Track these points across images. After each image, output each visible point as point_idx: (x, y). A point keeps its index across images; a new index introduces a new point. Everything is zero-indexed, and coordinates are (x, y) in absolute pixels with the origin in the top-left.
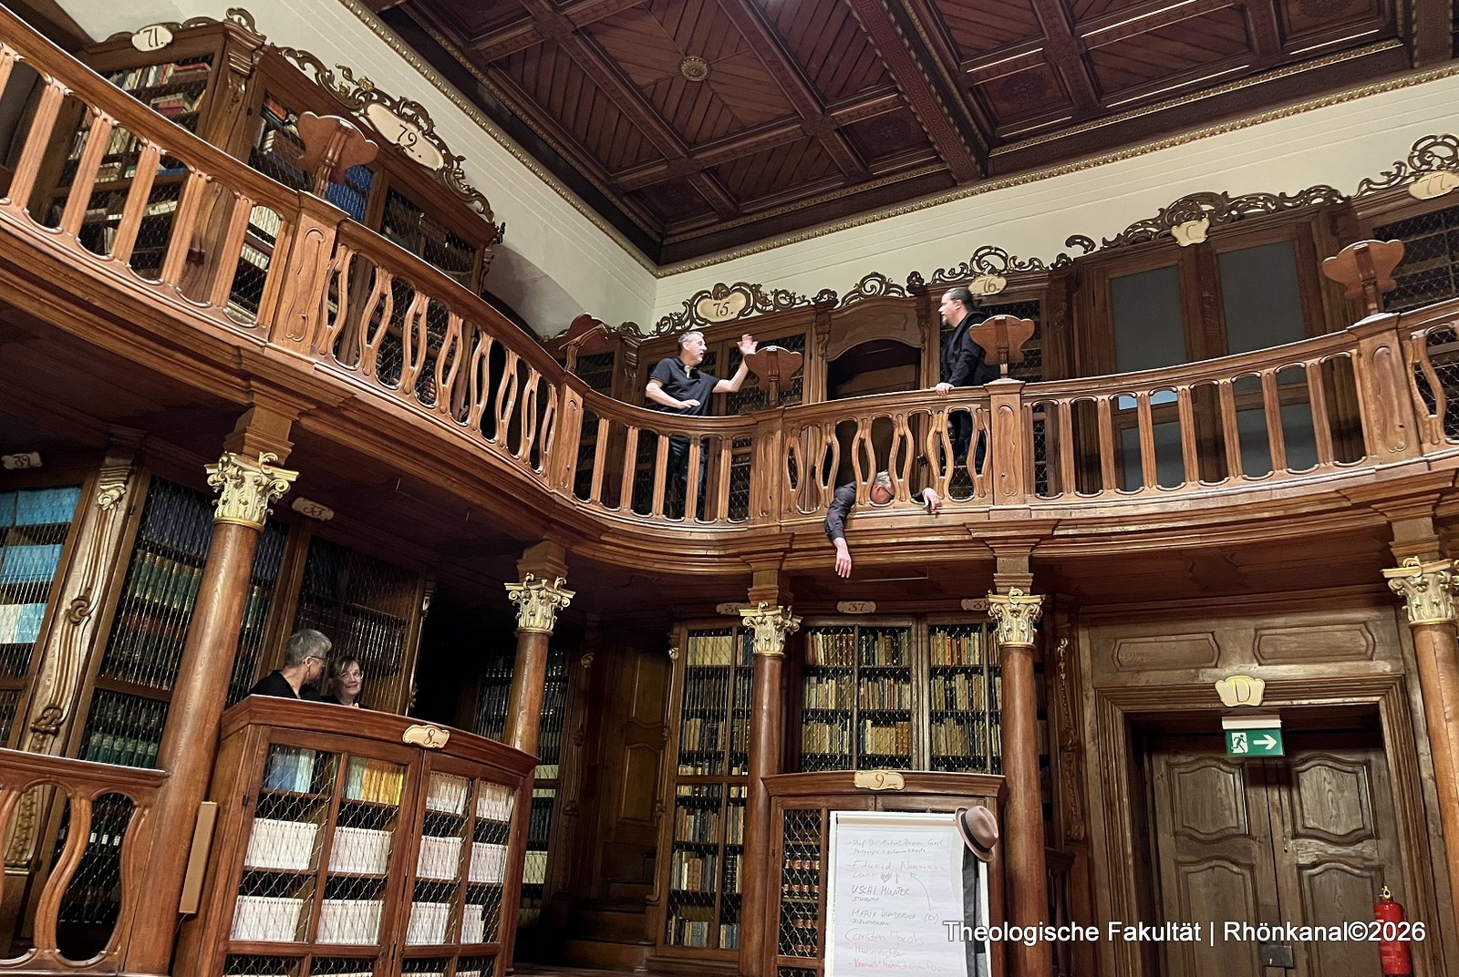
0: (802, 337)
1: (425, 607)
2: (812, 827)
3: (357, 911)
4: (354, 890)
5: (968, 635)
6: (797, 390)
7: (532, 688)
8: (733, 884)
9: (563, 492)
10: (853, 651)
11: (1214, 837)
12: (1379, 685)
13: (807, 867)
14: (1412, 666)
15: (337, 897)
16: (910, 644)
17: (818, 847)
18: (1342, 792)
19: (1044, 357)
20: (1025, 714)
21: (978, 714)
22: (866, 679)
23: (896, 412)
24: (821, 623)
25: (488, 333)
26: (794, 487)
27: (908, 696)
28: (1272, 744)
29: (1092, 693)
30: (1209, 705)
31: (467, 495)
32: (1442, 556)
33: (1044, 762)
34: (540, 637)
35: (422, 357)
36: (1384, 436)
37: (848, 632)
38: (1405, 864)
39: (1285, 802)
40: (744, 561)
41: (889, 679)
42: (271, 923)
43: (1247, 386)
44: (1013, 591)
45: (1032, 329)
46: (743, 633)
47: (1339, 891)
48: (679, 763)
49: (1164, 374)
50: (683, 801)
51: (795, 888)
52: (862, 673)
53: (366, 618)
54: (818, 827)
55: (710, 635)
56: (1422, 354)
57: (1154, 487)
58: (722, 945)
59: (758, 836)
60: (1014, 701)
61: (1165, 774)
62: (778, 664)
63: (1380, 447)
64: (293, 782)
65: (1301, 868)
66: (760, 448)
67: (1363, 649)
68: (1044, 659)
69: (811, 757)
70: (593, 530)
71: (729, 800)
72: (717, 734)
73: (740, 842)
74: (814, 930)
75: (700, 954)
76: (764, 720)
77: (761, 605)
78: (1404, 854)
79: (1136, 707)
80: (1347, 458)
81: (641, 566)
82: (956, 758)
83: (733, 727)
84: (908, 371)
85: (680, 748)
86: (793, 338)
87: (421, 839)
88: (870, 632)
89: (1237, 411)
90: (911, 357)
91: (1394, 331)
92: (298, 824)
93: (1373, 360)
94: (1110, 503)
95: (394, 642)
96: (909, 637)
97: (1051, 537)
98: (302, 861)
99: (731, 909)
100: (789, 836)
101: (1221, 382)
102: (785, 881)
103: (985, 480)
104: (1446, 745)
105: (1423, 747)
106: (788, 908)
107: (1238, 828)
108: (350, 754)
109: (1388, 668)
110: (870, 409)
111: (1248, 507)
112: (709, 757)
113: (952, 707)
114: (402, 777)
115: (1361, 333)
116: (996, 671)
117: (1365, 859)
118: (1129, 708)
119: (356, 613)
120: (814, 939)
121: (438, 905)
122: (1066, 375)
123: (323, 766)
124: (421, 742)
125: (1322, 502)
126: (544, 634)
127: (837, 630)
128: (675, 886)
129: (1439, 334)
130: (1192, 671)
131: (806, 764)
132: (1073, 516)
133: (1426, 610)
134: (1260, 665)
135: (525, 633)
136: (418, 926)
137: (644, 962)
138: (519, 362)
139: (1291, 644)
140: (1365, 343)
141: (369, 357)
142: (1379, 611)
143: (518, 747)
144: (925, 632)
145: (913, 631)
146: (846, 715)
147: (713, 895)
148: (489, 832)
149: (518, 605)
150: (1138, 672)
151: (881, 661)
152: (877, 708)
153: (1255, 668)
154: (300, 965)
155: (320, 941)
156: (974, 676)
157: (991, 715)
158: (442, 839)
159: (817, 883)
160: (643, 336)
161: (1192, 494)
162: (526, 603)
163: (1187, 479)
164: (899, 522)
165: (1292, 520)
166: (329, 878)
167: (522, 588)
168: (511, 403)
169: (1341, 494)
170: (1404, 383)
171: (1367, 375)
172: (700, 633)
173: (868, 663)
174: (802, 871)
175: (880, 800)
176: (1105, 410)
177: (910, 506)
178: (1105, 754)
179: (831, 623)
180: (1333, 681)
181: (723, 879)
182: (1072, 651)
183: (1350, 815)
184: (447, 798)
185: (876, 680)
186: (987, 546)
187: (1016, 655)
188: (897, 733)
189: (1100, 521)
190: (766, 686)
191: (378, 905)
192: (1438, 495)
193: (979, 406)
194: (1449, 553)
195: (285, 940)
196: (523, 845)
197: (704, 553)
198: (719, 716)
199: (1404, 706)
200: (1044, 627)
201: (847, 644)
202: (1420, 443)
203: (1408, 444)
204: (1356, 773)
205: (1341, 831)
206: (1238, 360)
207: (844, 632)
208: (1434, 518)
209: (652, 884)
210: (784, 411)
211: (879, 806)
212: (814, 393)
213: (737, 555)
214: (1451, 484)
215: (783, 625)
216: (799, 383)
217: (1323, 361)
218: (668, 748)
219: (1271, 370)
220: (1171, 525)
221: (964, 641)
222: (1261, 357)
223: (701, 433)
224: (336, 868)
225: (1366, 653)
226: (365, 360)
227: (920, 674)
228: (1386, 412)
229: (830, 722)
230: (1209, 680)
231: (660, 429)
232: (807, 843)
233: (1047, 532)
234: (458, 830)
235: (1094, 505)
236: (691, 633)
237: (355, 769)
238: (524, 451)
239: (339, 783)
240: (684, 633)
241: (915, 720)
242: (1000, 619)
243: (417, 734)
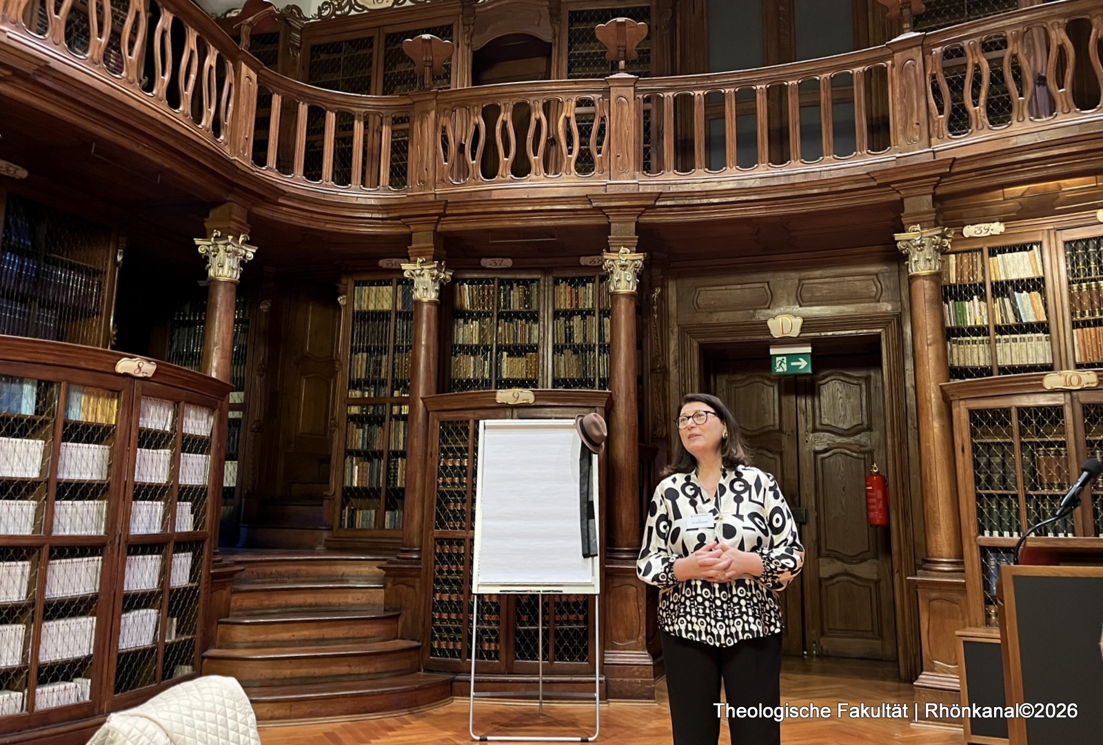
0: (450, 27)
1: (119, 258)
2: (462, 434)
3: (85, 509)
4: (81, 492)
5: (584, 285)
6: (447, 76)
7: (224, 328)
8: (395, 480)
9: (243, 158)
10: (493, 298)
11: (757, 433)
12: (884, 320)
13: (457, 464)
14: (906, 305)
15: (67, 499)
16: (538, 293)
17: (467, 449)
18: (849, 398)
19: (653, 55)
20: (628, 344)
21: (590, 346)
22: (503, 320)
23: (533, 99)
24: (468, 276)
25: (168, 9)
26: (446, 161)
27: (536, 333)
28: (803, 364)
29: (676, 330)
30: (762, 337)
31: (157, 159)
32: (936, 224)
33: (640, 381)
34: (228, 285)
35: (107, 29)
36: (904, 131)
37: (490, 283)
38: (890, 448)
39: (809, 408)
40: (404, 223)
41: (522, 320)
42: (11, 520)
43: (809, 87)
44: (622, 250)
45: (646, 32)
46: (402, 284)
47: (842, 468)
48: (349, 388)
49: (747, 75)
50: (352, 418)
51: (448, 480)
52: (500, 316)
53: (66, 267)
54: (467, 434)
55: (374, 285)
56: (938, 67)
57: (734, 168)
58: (387, 526)
59: (418, 442)
60: (620, 335)
61: (725, 389)
62: (434, 308)
63: (901, 140)
64: (19, 406)
65: (816, 453)
66: (417, 125)
67: (873, 294)
68: (642, 301)
69: (458, 381)
70: (272, 194)
71: (392, 416)
72: (380, 365)
73: (401, 448)
74: (463, 510)
75: (369, 534)
76: (423, 352)
77: (419, 260)
78: (889, 441)
79: (709, 339)
80: (875, 149)
81: (314, 225)
82: (572, 380)
83: (394, 359)
84: (540, 63)
85: (350, 376)
86: (442, 27)
87: (136, 451)
88: (507, 283)
89: (800, 107)
90: (544, 50)
91: (920, 47)
92: (27, 441)
93: (903, 70)
94: (700, 180)
95: (93, 289)
96: (538, 287)
97: (654, 207)
98: (33, 471)
99: (395, 498)
100: (443, 441)
101: (790, 83)
102: (440, 475)
103: (604, 160)
104: (926, 363)
105: (909, 365)
106: (442, 494)
107: (774, 426)
108: (69, 383)
109: (889, 308)
110: (512, 95)
111: (804, 185)
112: (374, 383)
113: (570, 341)
114: (116, 402)
115: (895, 48)
116: (606, 313)
117: (862, 446)
118: (703, 340)
119: (56, 263)
120: (463, 517)
121: (155, 503)
122: (670, 72)
123: (45, 393)
124: (131, 372)
125: (857, 181)
126: (231, 282)
127: (480, 281)
128: (347, 483)
129: (952, 51)
130: (752, 311)
131: (454, 387)
132: (671, 190)
133: (921, 264)
134: (801, 306)
135: (215, 282)
136: (139, 518)
137: (323, 542)
138: (198, 39)
139: (825, 290)
140: (897, 56)
141: (58, 27)
142: (887, 265)
143: (214, 375)
144: (551, 283)
145: (541, 282)
146: (486, 348)
147: (379, 489)
148: (194, 444)
149: (207, 258)
150: (711, 313)
151: (515, 306)
152: (512, 342)
153: (797, 309)
154: (39, 553)
155: (55, 533)
156: (588, 317)
157: (600, 346)
158: (155, 451)
159: (465, 475)
160: (307, 19)
161: (762, 173)
162: (215, 256)
163: (760, 161)
164: (534, 193)
165: (834, 196)
166: (59, 483)
167: (210, 243)
168: (193, 76)
169: (871, 176)
170: (923, 90)
171: (897, 82)
172: (365, 284)
173: (505, 307)
174: (453, 467)
175: (515, 412)
176: (700, 103)
177: (543, 180)
178: (683, 375)
179: (475, 276)
180: (851, 317)
181: (387, 477)
182: (663, 298)
183: (853, 415)
184: (157, 418)
185: (511, 321)
186: (604, 213)
187: (623, 300)
188: (527, 361)
189: (691, 194)
190: (424, 326)
191: (104, 505)
192: (938, 178)
193: (601, 96)
194: (941, 222)
195: (25, 534)
196: (223, 455)
197: (370, 216)
198: (382, 350)
199: (898, 335)
200: (644, 277)
201: (489, 292)
202: (930, 137)
203: (921, 138)
204: (860, 385)
205: (845, 427)
206: (803, 65)
207: (486, 283)
208: (934, 195)
209: (328, 483)
210: (437, 93)
211: (515, 415)
212: (461, 80)
213: (399, 218)
214: (948, 170)
215: (438, 277)
216: (448, 68)
217: (866, 69)
218: (339, 376)
219: (828, 75)
220: (745, 198)
221: (581, 290)
222: (821, 64)
223: (364, 110)
224: (64, 476)
225: (875, 297)
226: (54, 30)
227: (546, 315)
228: (908, 113)
229: (474, 354)
230: (763, 318)
231: (328, 105)
232: (458, 446)
233: (650, 203)
234: (167, 443)
235: (688, 181)
236: (357, 284)
237: (75, 396)
238: (206, 121)
239: (62, 408)
240: (351, 284)
241: (541, 352)
242: (612, 272)
243: (127, 365)
